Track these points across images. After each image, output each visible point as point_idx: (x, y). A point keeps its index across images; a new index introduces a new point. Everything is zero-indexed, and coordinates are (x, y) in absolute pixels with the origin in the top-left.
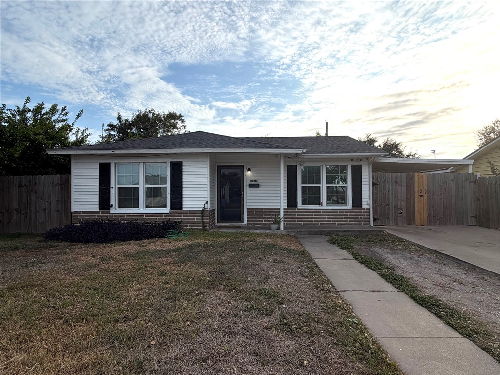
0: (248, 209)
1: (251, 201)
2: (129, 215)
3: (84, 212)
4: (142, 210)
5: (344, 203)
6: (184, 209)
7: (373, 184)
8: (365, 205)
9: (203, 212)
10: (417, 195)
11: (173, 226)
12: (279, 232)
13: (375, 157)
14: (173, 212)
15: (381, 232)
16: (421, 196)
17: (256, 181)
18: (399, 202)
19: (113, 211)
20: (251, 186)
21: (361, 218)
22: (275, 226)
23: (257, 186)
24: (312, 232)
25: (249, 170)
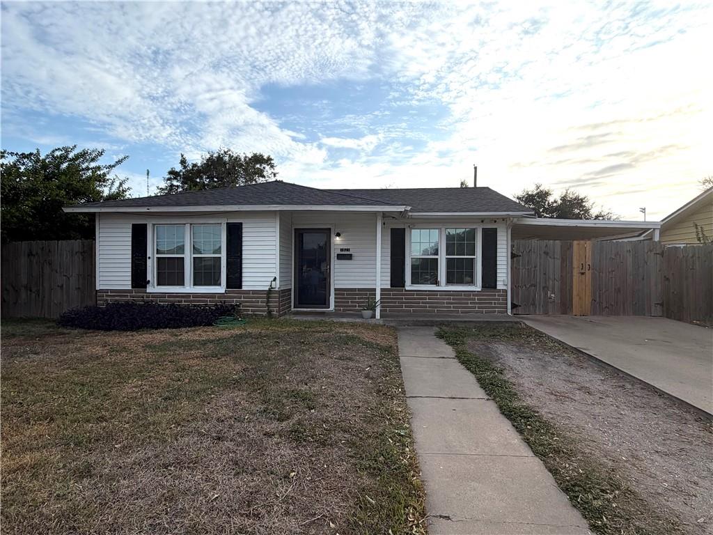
0: (336, 290)
1: (339, 278)
2: (171, 295)
3: (112, 291)
4: (189, 288)
5: (472, 282)
6: (244, 288)
7: (513, 256)
8: (500, 286)
9: (270, 291)
10: (575, 272)
11: (230, 311)
12: (373, 321)
13: (514, 217)
14: (230, 292)
15: (516, 323)
16: (583, 274)
17: (348, 250)
18: (551, 282)
19: (150, 289)
20: (340, 257)
21: (495, 303)
22: (368, 313)
23: (349, 257)
24: (419, 321)
25: (338, 235)
